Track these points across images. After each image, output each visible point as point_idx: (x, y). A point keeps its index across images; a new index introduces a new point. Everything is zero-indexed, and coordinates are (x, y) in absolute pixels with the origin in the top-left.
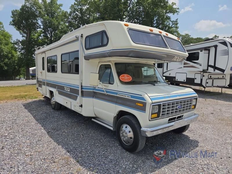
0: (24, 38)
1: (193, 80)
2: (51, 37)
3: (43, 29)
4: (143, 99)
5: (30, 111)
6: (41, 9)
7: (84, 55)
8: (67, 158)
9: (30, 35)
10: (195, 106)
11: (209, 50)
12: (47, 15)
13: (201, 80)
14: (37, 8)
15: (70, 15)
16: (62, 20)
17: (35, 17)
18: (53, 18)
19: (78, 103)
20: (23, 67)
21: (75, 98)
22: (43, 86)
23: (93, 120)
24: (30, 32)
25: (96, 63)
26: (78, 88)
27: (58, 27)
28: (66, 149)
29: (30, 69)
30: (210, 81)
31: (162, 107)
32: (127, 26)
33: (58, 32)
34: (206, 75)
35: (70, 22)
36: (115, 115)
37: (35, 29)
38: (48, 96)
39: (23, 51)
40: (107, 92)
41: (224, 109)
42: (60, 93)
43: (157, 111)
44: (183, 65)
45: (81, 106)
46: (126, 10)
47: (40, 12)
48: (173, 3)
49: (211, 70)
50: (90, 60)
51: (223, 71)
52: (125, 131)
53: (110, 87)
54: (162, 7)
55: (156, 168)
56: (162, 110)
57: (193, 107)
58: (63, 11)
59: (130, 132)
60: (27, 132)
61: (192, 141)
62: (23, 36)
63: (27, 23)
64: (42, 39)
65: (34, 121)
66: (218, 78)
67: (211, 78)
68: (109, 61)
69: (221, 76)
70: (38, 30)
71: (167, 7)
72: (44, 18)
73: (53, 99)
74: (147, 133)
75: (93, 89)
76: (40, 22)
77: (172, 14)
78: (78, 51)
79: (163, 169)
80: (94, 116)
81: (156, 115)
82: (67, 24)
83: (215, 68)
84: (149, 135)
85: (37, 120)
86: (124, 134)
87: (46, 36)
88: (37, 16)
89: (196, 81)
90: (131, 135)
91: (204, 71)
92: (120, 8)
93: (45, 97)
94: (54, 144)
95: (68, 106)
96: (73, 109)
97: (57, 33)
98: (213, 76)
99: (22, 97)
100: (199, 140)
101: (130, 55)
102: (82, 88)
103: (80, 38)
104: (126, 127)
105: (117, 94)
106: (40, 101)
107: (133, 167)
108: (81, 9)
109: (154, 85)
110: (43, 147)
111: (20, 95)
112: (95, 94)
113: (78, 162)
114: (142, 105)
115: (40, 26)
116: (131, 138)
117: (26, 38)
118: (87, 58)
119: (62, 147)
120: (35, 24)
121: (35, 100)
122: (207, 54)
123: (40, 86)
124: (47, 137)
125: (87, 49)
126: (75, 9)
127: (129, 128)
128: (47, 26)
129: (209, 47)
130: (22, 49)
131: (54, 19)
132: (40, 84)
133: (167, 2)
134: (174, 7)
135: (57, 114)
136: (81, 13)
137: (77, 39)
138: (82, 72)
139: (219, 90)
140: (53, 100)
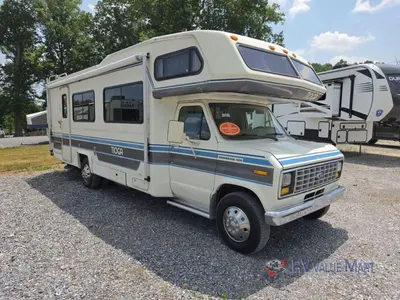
0: (9, 60)
1: (316, 132)
2: (62, 58)
3: (46, 44)
4: (268, 163)
5: (44, 191)
6: (42, 7)
7: (152, 90)
8: (139, 270)
9: (22, 55)
10: (340, 173)
11: (342, 84)
12: (54, 18)
13: (330, 132)
14: (34, 6)
15: (96, 19)
16: (82, 30)
17: (31, 22)
18: (64, 24)
19: (140, 174)
20: (9, 113)
21: (135, 166)
22: (64, 147)
23: (168, 202)
24: (22, 50)
25: (174, 105)
26: (142, 147)
27: (73, 41)
28: (132, 254)
29: (28, 116)
30: (343, 134)
31: (296, 177)
32: (235, 39)
33: (75, 51)
34: (336, 123)
35: (96, 32)
36: (214, 192)
37: (30, 44)
38: (76, 163)
39: (8, 85)
40: (197, 153)
41: (371, 179)
42: (102, 158)
43: (288, 183)
44: (299, 109)
45: (148, 179)
46: (198, 15)
47: (40, 14)
48: (274, 5)
49: (345, 115)
50: (164, 99)
51: (364, 117)
52: (234, 218)
53: (203, 145)
54: (258, 10)
55: (292, 276)
56: (296, 181)
57: (337, 175)
58: (84, 12)
59: (243, 219)
60: (50, 229)
61: (336, 230)
62: (8, 57)
63: (15, 32)
64: (44, 63)
65: (57, 208)
66: (355, 129)
67: (344, 129)
68: (199, 101)
69: (359, 126)
70: (37, 45)
71: (265, 10)
72: (49, 23)
73: (85, 169)
74: (274, 220)
75: (169, 150)
76: (39, 31)
77: (273, 23)
78: (141, 83)
79: (304, 277)
80: (171, 195)
81: (286, 190)
82: (92, 36)
83: (351, 112)
84: (278, 222)
85: (62, 207)
86: (233, 223)
87: (51, 57)
88: (34, 20)
89: (321, 135)
90: (246, 224)
91: (334, 118)
92: (187, 9)
93: (69, 166)
94: (106, 248)
95: (120, 180)
96: (130, 185)
97: (71, 52)
98: (347, 127)
99: (21, 168)
100: (348, 228)
101: (242, 90)
102: (149, 148)
103: (145, 59)
104: (236, 212)
105: (216, 156)
106: (56, 174)
107: (256, 277)
108: (116, 10)
109: (276, 140)
110: (89, 253)
111: (16, 165)
112: (172, 158)
113: (159, 274)
114: (265, 173)
115: (40, 38)
116: (245, 230)
117: (15, 60)
118: (158, 95)
119: (124, 251)
120: (30, 35)
121: (48, 171)
122: (339, 90)
123: (58, 146)
124: (89, 236)
125: (158, 79)
126: (105, 10)
127: (241, 213)
128: (53, 38)
129: (342, 78)
130: (7, 80)
131: (67, 25)
132: (58, 142)
133: (266, 4)
134: (277, 11)
135: (96, 194)
136: (116, 16)
137: (139, 61)
138: (148, 119)
139: (356, 148)
140: (86, 172)
